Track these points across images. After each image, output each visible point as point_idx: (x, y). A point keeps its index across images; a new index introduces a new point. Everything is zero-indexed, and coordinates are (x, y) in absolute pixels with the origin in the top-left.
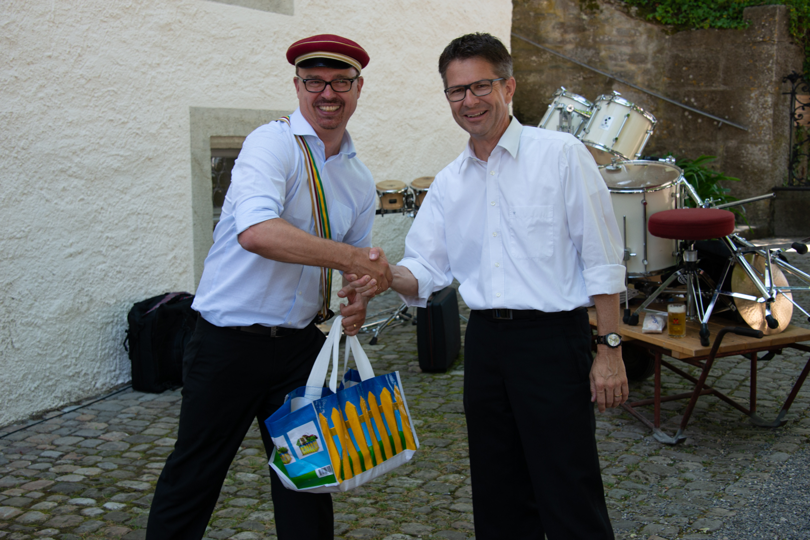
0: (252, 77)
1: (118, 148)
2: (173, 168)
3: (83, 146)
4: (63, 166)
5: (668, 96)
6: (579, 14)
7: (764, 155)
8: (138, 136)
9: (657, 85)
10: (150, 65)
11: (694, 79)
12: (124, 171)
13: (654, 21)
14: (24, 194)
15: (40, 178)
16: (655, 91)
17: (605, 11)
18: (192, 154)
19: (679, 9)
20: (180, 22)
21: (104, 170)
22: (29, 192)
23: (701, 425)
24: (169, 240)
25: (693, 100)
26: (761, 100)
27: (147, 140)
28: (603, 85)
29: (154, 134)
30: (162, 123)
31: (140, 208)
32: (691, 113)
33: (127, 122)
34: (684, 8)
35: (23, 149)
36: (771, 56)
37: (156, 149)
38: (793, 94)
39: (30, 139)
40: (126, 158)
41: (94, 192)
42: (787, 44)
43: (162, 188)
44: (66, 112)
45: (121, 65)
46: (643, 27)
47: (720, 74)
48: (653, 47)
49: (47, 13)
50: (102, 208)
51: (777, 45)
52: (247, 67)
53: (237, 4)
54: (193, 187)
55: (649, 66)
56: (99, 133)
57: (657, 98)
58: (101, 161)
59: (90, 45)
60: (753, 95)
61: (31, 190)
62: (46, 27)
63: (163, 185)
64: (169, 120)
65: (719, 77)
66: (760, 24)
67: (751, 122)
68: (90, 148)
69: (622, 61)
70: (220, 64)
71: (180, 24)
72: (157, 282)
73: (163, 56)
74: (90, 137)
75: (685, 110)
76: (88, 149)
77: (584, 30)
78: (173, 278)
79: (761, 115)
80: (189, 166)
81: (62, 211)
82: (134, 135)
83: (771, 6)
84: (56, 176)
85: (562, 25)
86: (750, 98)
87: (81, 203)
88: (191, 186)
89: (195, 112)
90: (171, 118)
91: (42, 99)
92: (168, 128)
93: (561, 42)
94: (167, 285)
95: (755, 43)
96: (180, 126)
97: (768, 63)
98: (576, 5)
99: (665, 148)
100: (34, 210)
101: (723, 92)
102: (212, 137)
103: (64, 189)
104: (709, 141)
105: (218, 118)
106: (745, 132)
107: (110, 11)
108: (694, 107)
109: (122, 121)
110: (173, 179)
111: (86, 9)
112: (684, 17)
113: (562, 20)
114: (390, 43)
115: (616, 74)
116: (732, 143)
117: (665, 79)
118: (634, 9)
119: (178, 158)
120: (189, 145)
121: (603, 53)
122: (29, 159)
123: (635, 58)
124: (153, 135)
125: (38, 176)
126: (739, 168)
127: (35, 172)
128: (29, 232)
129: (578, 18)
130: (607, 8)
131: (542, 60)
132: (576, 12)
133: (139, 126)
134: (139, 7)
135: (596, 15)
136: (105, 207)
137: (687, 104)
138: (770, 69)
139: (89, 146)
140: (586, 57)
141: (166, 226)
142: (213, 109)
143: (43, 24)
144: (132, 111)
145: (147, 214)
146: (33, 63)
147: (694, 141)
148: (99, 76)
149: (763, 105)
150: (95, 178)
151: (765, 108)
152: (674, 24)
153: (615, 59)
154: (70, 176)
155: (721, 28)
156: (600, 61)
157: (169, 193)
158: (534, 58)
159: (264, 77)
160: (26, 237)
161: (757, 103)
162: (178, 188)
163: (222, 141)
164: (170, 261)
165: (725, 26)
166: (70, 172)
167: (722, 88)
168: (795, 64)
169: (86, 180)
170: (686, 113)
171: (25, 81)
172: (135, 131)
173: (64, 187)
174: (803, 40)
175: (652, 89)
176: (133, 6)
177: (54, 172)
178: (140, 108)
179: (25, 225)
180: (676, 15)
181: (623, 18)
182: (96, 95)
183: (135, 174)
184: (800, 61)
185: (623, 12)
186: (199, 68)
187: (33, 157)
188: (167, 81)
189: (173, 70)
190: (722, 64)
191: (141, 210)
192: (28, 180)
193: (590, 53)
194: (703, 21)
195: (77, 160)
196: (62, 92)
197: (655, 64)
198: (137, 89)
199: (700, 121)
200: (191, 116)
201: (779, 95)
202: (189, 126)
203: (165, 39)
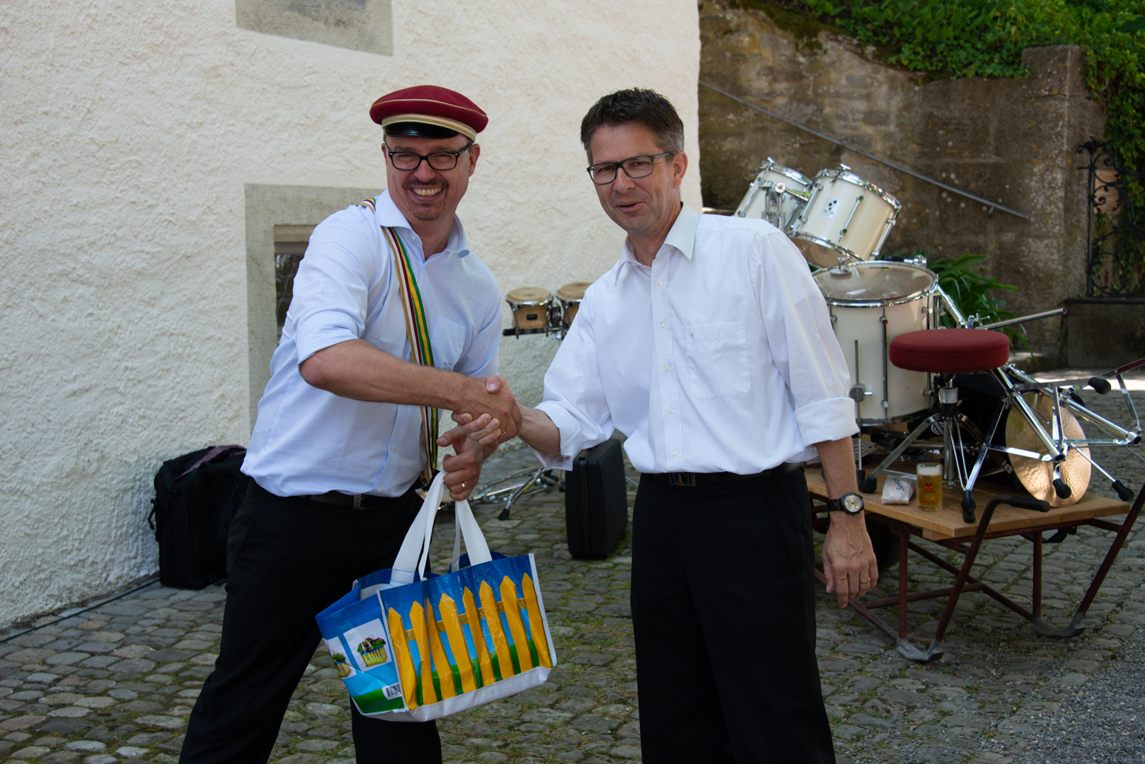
0: (334, 142)
1: (142, 241)
2: (221, 270)
3: (92, 238)
4: (64, 267)
5: (918, 170)
6: (795, 56)
7: (1052, 254)
8: (171, 225)
9: (903, 155)
10: (189, 125)
11: (954, 147)
12: (150, 275)
13: (899, 66)
14: (8, 307)
15: (30, 283)
16: (900, 164)
17: (830, 52)
18: (248, 250)
19: (933, 50)
20: (232, 65)
21: (122, 273)
22: (14, 304)
23: (965, 634)
24: (215, 372)
25: (953, 176)
26: (1048, 177)
27: (183, 231)
28: (827, 155)
29: (195, 222)
30: (205, 207)
31: (174, 327)
32: (950, 194)
33: (156, 205)
34: (940, 48)
35: (7, 242)
36: (1061, 117)
37: (197, 243)
38: (1092, 169)
39: (17, 229)
40: (154, 255)
41: (108, 304)
42: (1083, 100)
43: (205, 298)
44: (69, 190)
45: (148, 125)
46: (882, 74)
47: (991, 140)
48: (896, 102)
49: (43, 52)
50: (119, 327)
51: (1069, 100)
52: (326, 128)
53: (312, 40)
54: (248, 296)
55: (892, 128)
56: (115, 221)
57: (902, 173)
58: (118, 261)
59: (103, 97)
60: (1036, 170)
61: (17, 302)
62: (41, 71)
63: (207, 294)
64: (215, 202)
65: (990, 144)
66: (1046, 71)
67: (1034, 208)
68: (103, 242)
69: (854, 120)
70: (289, 123)
71: (232, 68)
72: (197, 432)
73: (208, 112)
74: (104, 226)
75: (942, 190)
76: (100, 244)
77: (802, 77)
78: (220, 426)
79: (1048, 198)
80: (244, 266)
81: (62, 331)
82: (166, 222)
83: (1060, 47)
84: (54, 280)
85: (770, 70)
86: (1032, 175)
87: (89, 319)
88: (246, 295)
89: (252, 191)
90: (218, 199)
91: (34, 172)
92: (215, 214)
93: (769, 94)
94: (211, 435)
95: (1038, 98)
96: (231, 211)
97: (1057, 125)
98: (789, 43)
99: (914, 244)
100: (21, 329)
101: (994, 166)
102: (276, 226)
103: (65, 300)
104: (976, 234)
105: (285, 200)
106: (1026, 222)
107: (133, 50)
108: (954, 186)
109: (149, 203)
110: (221, 285)
111: (98, 47)
112: (940, 61)
113: (770, 64)
114: (529, 95)
115: (846, 139)
116: (1008, 237)
117: (915, 146)
118: (870, 49)
119: (228, 256)
120: (244, 237)
121: (828, 110)
122: (15, 258)
123: (872, 117)
124: (193, 223)
125: (27, 281)
126: (1018, 272)
127: (24, 276)
128: (14, 361)
129: (793, 61)
130: (833, 48)
131: (742, 120)
132: (789, 52)
133: (173, 211)
134: (174, 43)
135: (817, 57)
136: (124, 325)
137: (944, 181)
138: (1059, 134)
139: (101, 238)
140: (804, 115)
141: (211, 352)
142: (279, 187)
143: (37, 67)
144: (164, 190)
145: (184, 335)
146: (22, 123)
147: (955, 234)
148: (117, 140)
149: (1050, 183)
150: (110, 284)
151: (1054, 189)
152: (926, 70)
153: (845, 119)
154: (73, 281)
155: (991, 76)
156: (824, 121)
157: (214, 305)
158: (731, 116)
159: (351, 142)
160: (11, 367)
161: (1042, 180)
162: (229, 297)
163: (291, 232)
164: (216, 401)
165: (996, 74)
166: (74, 276)
167: (993, 159)
168: (1095, 127)
169: (97, 286)
170: (944, 195)
171: (11, 148)
172: (167, 217)
173: (65, 297)
174: (1105, 94)
175: (896, 160)
176: (165, 42)
177: (50, 275)
178: (174, 185)
179: (9, 351)
180: (929, 57)
181: (856, 61)
182: (112, 167)
183: (167, 278)
184: (1100, 123)
185: (855, 53)
186: (258, 129)
187: (21, 254)
188: (213, 147)
189: (222, 132)
190: (993, 126)
191: (175, 329)
192: (13, 286)
193: (810, 110)
194: (966, 66)
195: (84, 258)
196: (64, 162)
197: (901, 126)
198: (170, 158)
199: (963, 205)
200: (247, 197)
201: (1073, 171)
202: (244, 211)
203: (210, 88)
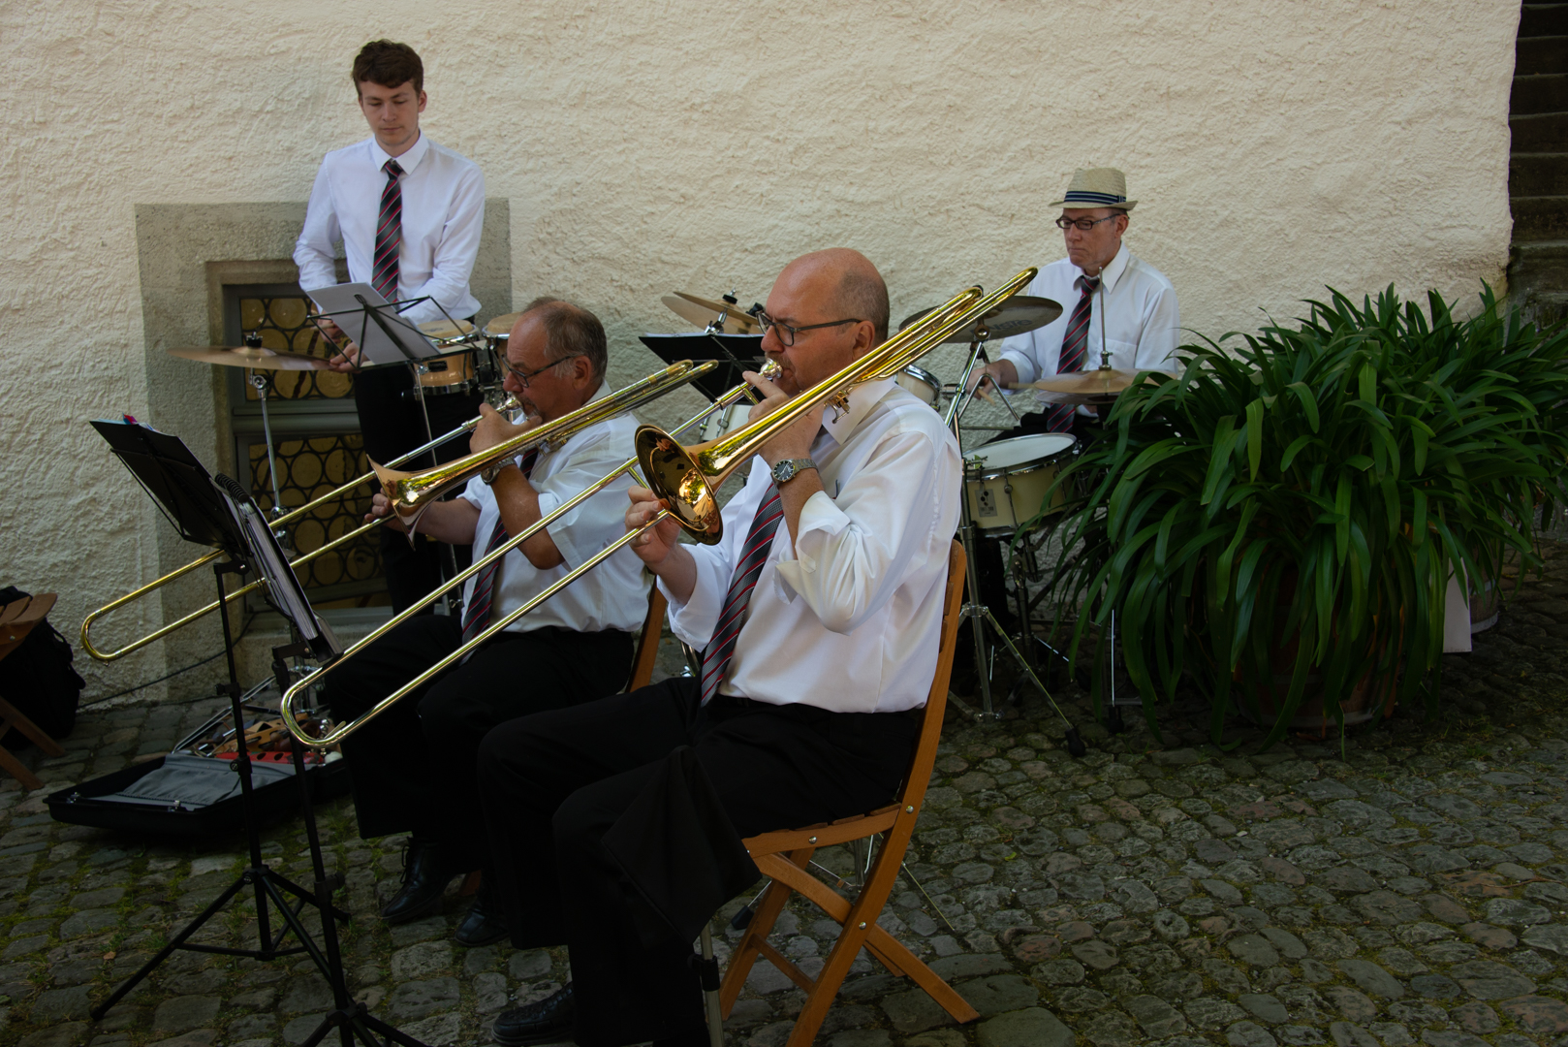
10: (16, 127)
18: (146, 299)
20: (108, 34)
24: (77, 468)
29: (26, 262)
30: (47, 240)
37: (32, 292)
52: (329, 114)
54: (149, 364)
63: (58, 361)
64: (72, 233)
70: (239, 111)
71: (109, 38)
72: (37, 547)
73: (58, 106)
78: (85, 541)
80: (139, 321)
89: (151, 214)
90: (77, 228)
92: (69, 250)
94: (67, 552)
96: (103, 245)
102: (212, 264)
105: (230, 225)
114: (898, 16)
119: (101, 308)
120: (136, 279)
124: (22, 264)
142: (213, 207)
145: (11, 416)
163: (248, 270)
164: (77, 507)
186: (170, 125)
188: (67, 155)
189: (88, 133)
200: (139, 224)
202: (134, 243)
203: (61, 71)
